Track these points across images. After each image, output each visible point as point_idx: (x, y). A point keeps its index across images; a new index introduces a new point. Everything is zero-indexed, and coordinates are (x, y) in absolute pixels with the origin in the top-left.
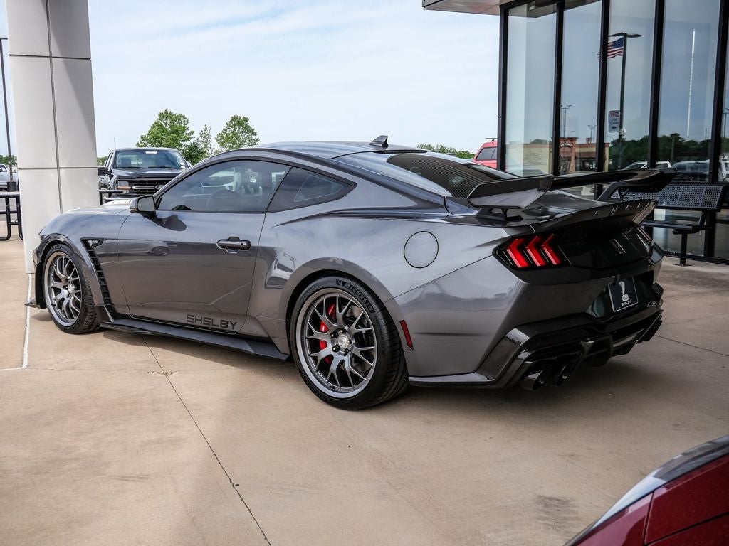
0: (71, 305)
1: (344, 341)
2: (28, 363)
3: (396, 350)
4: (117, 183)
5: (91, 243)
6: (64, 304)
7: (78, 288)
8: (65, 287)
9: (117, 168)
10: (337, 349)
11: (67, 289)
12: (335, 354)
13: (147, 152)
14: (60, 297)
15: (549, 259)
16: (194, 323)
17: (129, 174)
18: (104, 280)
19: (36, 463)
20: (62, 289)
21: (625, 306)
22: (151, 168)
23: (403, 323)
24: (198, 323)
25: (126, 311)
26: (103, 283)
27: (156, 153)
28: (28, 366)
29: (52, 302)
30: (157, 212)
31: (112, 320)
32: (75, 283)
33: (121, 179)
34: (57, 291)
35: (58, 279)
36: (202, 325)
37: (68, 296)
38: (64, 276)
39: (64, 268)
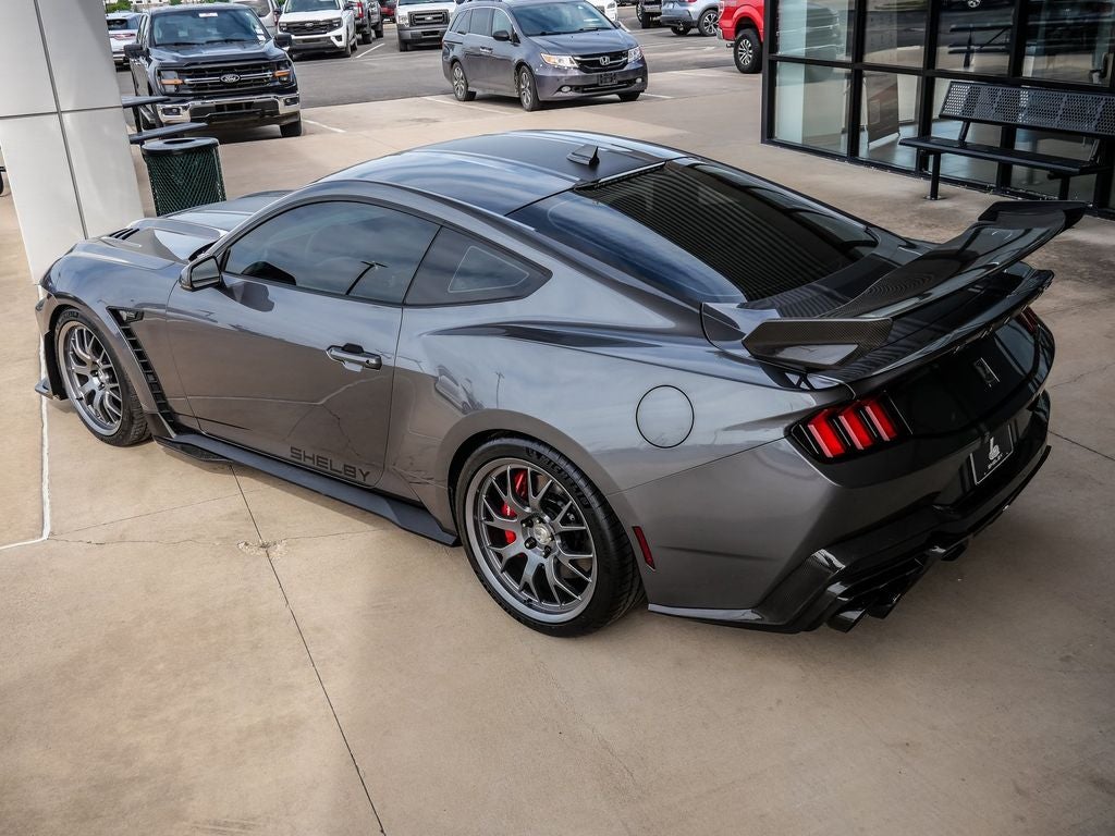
0: (107, 403)
1: (543, 533)
2: (52, 527)
3: (627, 565)
4: (159, 74)
5: (124, 315)
6: (97, 400)
7: (113, 380)
8: (94, 373)
9: (156, 46)
10: (532, 543)
11: (97, 376)
12: (529, 553)
13: (201, 15)
14: (88, 387)
15: (877, 432)
16: (302, 461)
17: (177, 58)
18: (153, 374)
19: (80, 791)
20: (90, 376)
21: (993, 467)
22: (211, 43)
23: (637, 530)
24: (309, 462)
25: (193, 424)
26: (151, 378)
27: (215, 15)
28: (52, 533)
29: (77, 395)
30: (225, 276)
31: (174, 435)
32: (109, 371)
33: (164, 68)
34: (83, 379)
35: (80, 362)
36: (315, 466)
37: (101, 387)
38: (89, 357)
39: (88, 348)
